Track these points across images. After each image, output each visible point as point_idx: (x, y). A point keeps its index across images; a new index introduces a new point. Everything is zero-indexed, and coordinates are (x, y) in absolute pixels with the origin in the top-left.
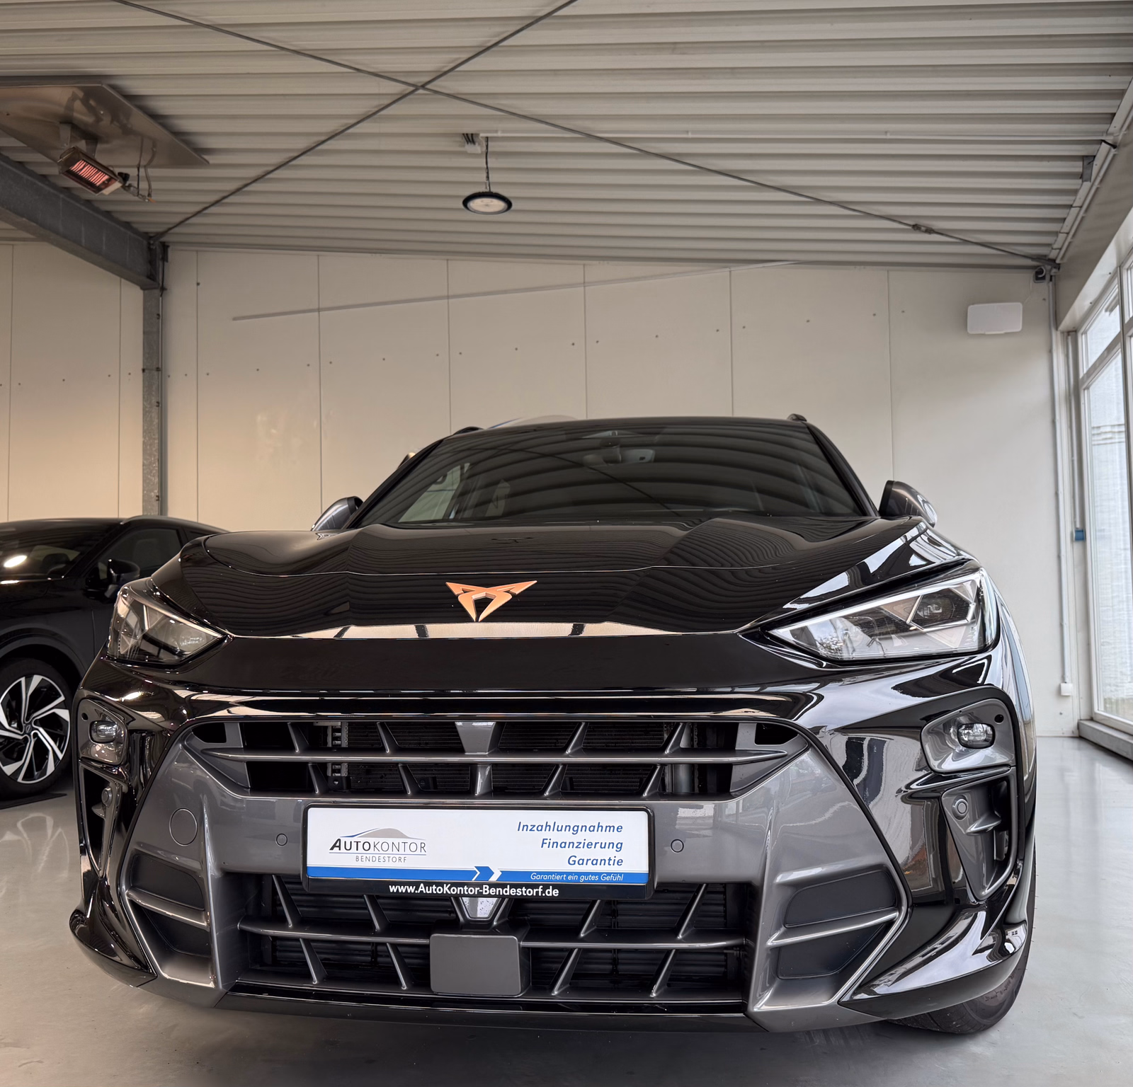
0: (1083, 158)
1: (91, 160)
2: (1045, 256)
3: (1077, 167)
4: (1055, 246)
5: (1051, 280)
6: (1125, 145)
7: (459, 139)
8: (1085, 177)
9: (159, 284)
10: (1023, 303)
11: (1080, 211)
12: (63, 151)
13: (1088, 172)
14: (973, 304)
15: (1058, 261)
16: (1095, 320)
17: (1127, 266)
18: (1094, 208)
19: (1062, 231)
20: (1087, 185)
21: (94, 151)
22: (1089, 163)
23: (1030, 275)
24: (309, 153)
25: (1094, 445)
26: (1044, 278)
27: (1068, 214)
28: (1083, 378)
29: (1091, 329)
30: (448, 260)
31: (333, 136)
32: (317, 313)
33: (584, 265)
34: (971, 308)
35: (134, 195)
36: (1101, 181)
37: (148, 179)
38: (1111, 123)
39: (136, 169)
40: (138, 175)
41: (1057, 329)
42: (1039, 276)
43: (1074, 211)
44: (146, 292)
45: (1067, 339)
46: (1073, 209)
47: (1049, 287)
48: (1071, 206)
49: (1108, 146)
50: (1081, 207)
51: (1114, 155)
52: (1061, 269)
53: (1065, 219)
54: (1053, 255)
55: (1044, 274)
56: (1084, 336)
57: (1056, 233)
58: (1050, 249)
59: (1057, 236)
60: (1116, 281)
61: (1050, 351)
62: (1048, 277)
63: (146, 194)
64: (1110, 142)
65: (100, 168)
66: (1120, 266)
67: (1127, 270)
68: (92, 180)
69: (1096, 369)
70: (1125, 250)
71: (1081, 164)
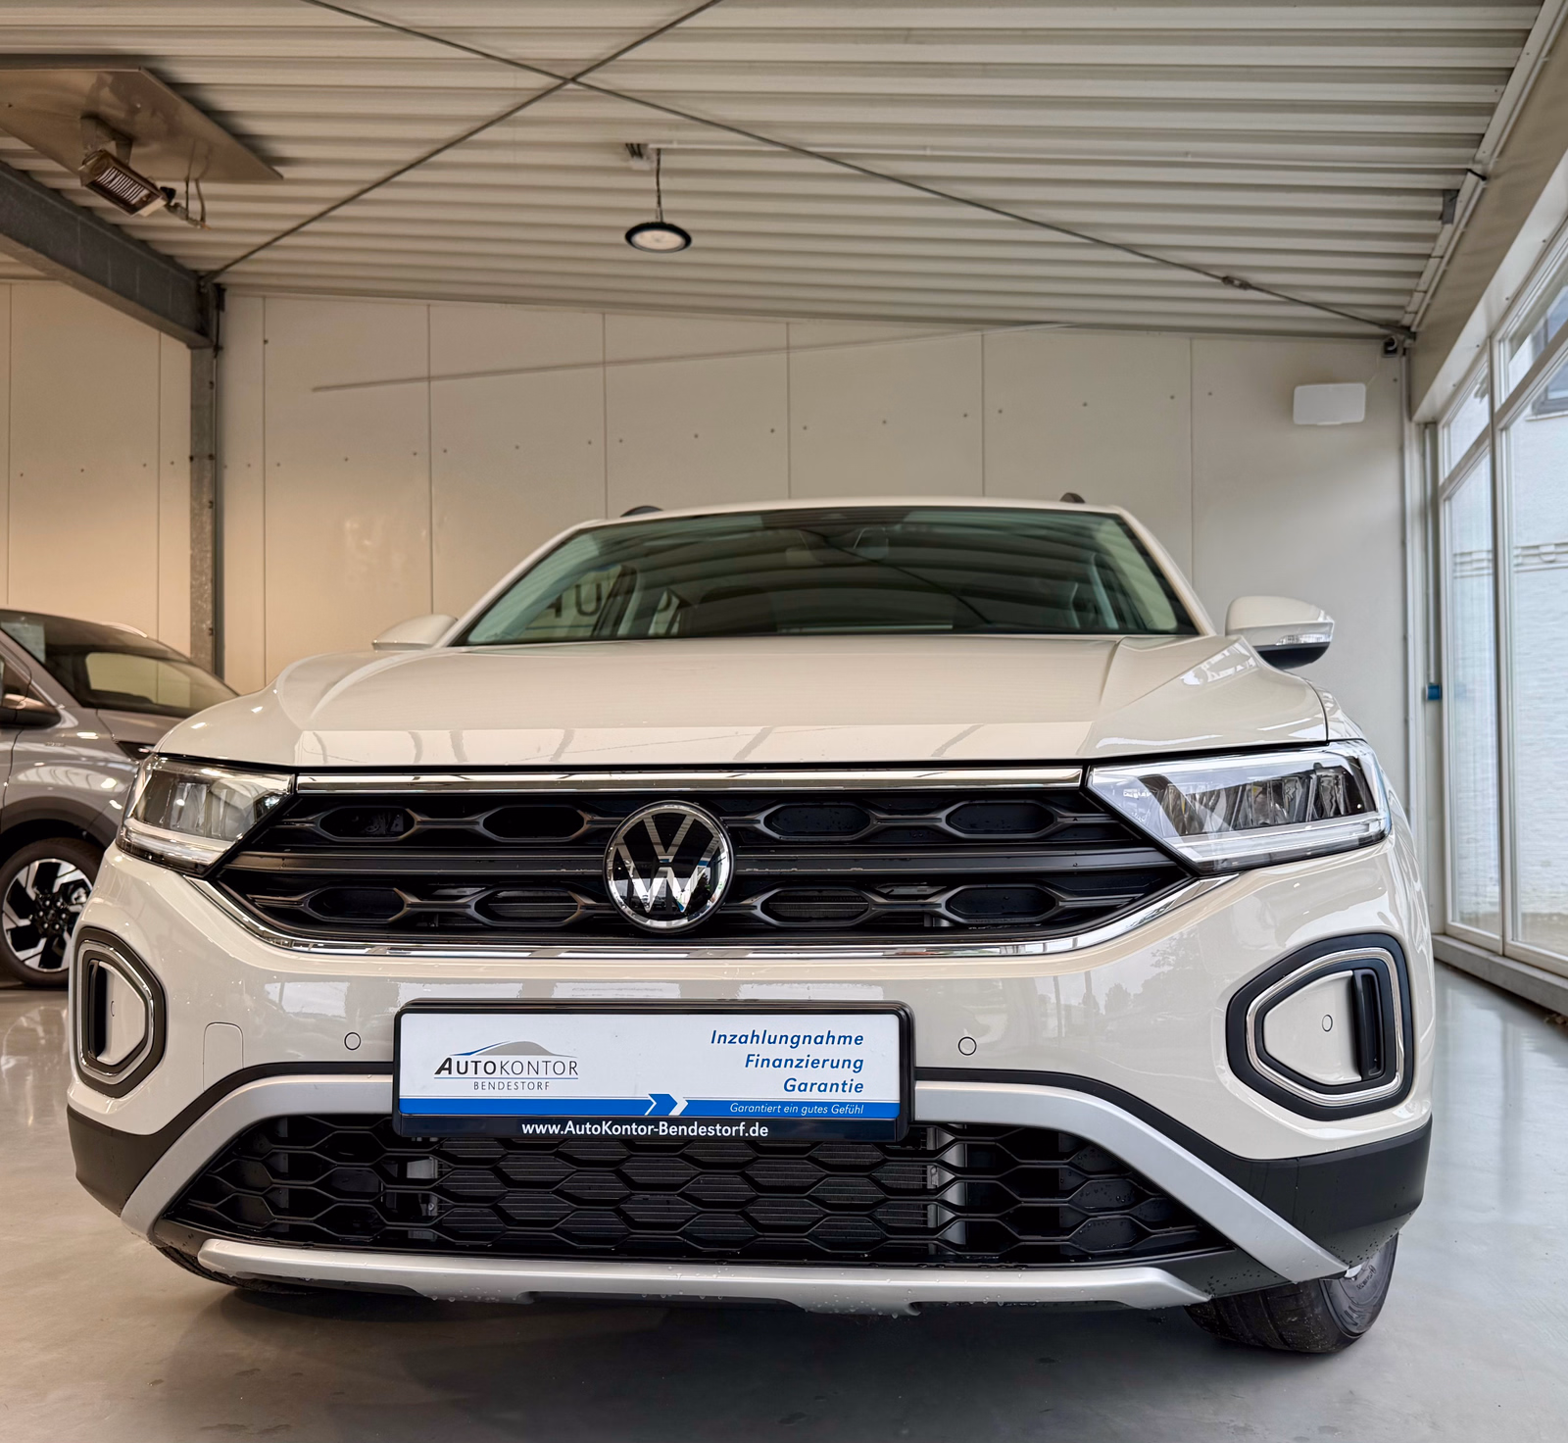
0: (1444, 192)
1: (123, 167)
2: (1397, 322)
3: (1436, 204)
4: (1409, 309)
5: (1404, 354)
6: (1497, 176)
7: (621, 149)
8: (1445, 219)
9: (212, 341)
10: (1366, 384)
11: (1440, 262)
12: (86, 156)
13: (1451, 210)
14: (1303, 383)
15: (1413, 329)
16: (1460, 408)
17: (1499, 336)
18: (1459, 259)
19: (1419, 288)
20: (1449, 228)
21: (127, 156)
23: (1379, 346)
24: (418, 166)
26: (1395, 351)
27: (1426, 266)
28: (1444, 484)
29: (1456, 419)
30: (604, 314)
31: (451, 144)
32: (426, 383)
33: (788, 324)
34: (1298, 390)
35: (183, 220)
36: (1468, 222)
37: (200, 197)
38: (1479, 148)
39: (184, 185)
40: (187, 192)
41: (1410, 419)
42: (1389, 348)
43: (1433, 262)
44: (195, 351)
45: (1424, 433)
47: (1401, 363)
48: (1428, 256)
49: (1475, 178)
50: (1442, 257)
51: (1483, 190)
52: (1418, 340)
53: (1419, 274)
54: (1406, 320)
55: (1395, 346)
56: (1446, 430)
57: (1410, 292)
58: (1402, 312)
59: (1412, 296)
60: (1485, 358)
61: (1403, 450)
62: (1400, 351)
63: (199, 218)
64: (1479, 172)
65: (137, 180)
66: (1491, 337)
67: (1500, 342)
68: (125, 195)
69: (1458, 474)
70: (1496, 315)
71: (1440, 200)
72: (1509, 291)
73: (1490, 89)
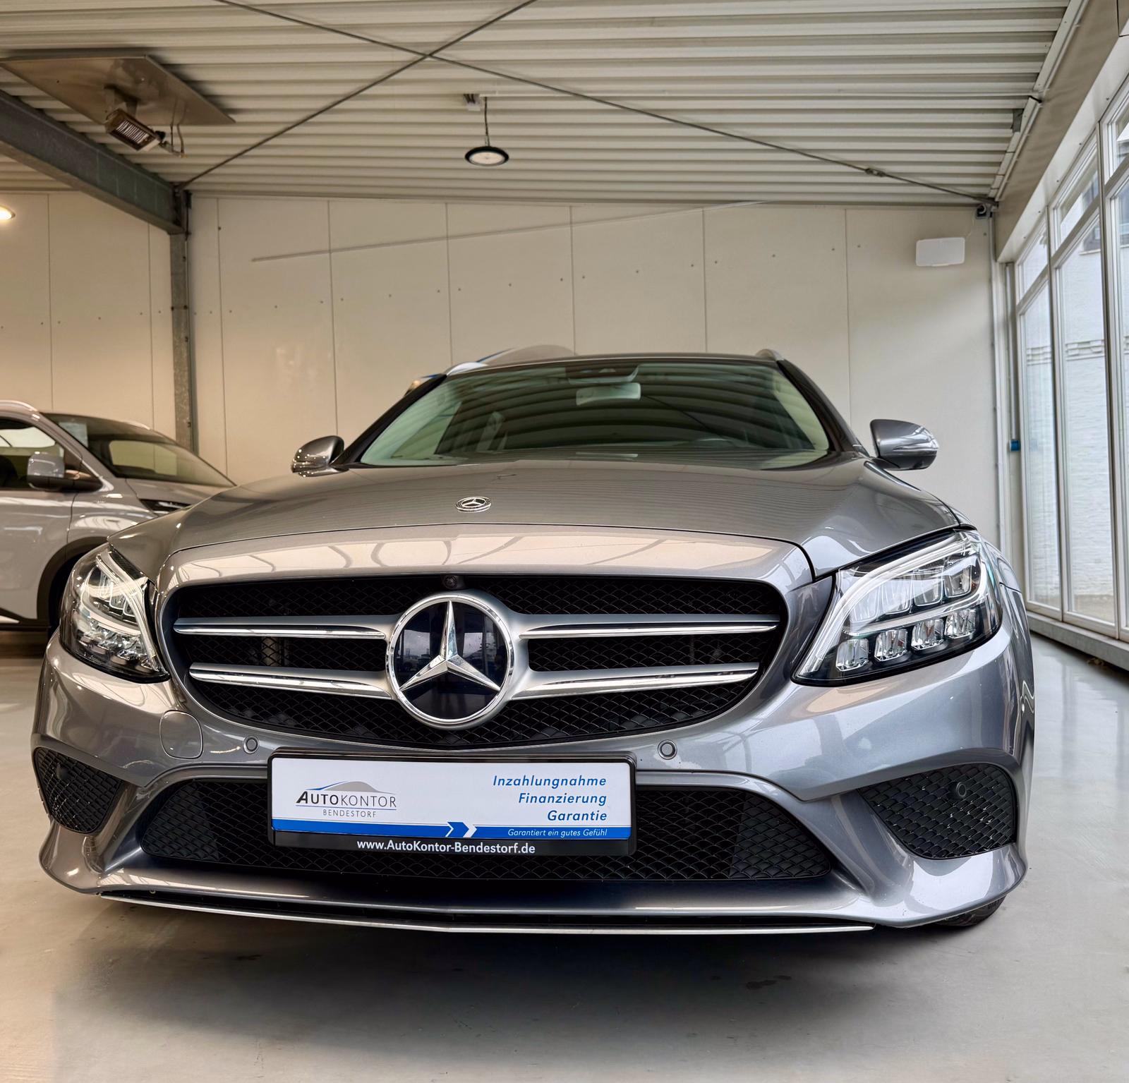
0: (1014, 111)
1: (133, 121)
2: (986, 195)
3: (1009, 118)
4: (993, 187)
5: (991, 216)
6: (1049, 100)
7: (462, 98)
8: (1015, 128)
9: (184, 229)
10: (965, 238)
11: (1013, 156)
12: (108, 113)
13: (1018, 123)
14: (922, 239)
15: (997, 200)
16: (1029, 252)
17: (1053, 206)
18: (1025, 153)
19: (999, 173)
20: (1017, 135)
21: (134, 112)
22: (1019, 115)
23: (973, 211)
24: (326, 112)
25: (1028, 365)
26: (984, 214)
27: (1003, 159)
28: (1019, 304)
29: (1027, 260)
30: (446, 204)
31: (348, 97)
32: (327, 255)
33: (571, 207)
34: (919, 243)
35: (169, 151)
36: (1030, 131)
37: (180, 136)
38: (1035, 81)
39: (169, 128)
40: (172, 133)
41: (996, 260)
42: (980, 213)
43: (1008, 156)
44: (173, 236)
45: (1005, 269)
46: (1007, 154)
47: (989, 223)
48: (1005, 152)
49: (1035, 101)
50: (1014, 152)
51: (1040, 109)
52: (1000, 207)
53: (999, 164)
54: (992, 194)
55: (984, 212)
56: (1020, 267)
57: (994, 175)
58: (989, 189)
59: (995, 178)
60: (1045, 220)
61: (990, 281)
62: (988, 214)
63: (180, 150)
64: (1036, 98)
65: (142, 128)
66: (1048, 206)
67: (1054, 209)
68: (134, 138)
69: (1029, 297)
70: (1051, 191)
71: (1011, 115)
72: (1059, 176)
73: (1043, 44)
